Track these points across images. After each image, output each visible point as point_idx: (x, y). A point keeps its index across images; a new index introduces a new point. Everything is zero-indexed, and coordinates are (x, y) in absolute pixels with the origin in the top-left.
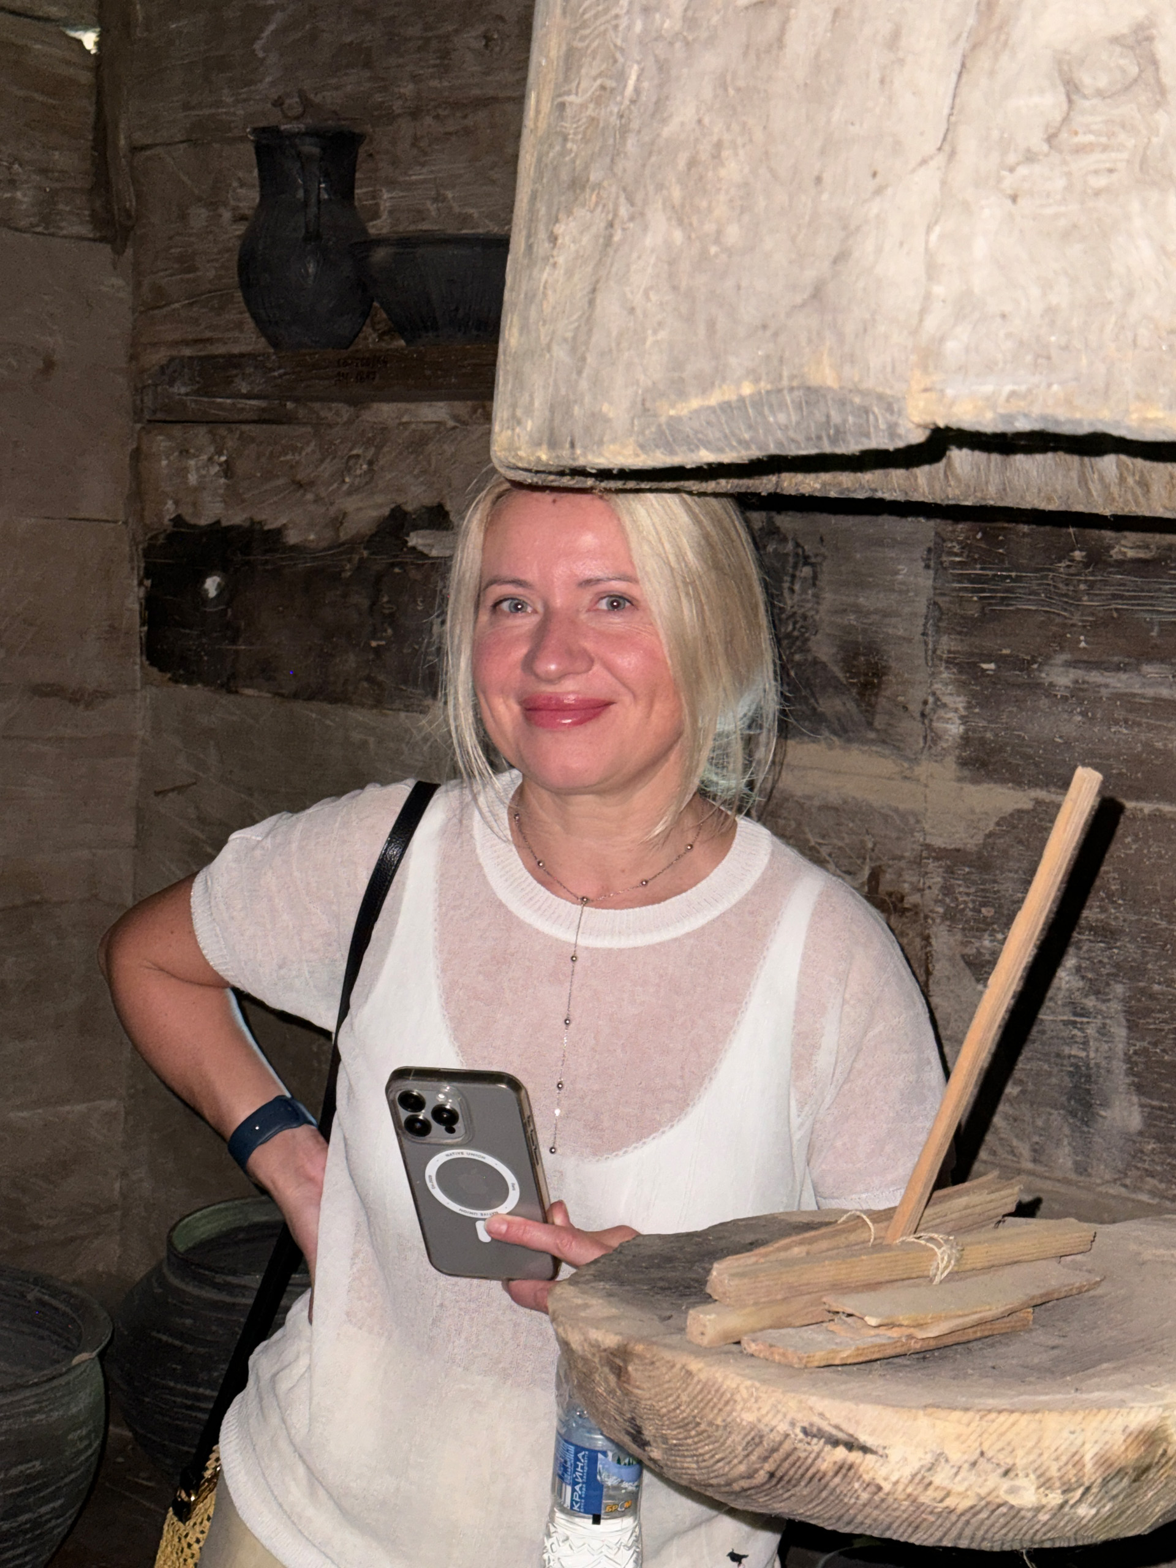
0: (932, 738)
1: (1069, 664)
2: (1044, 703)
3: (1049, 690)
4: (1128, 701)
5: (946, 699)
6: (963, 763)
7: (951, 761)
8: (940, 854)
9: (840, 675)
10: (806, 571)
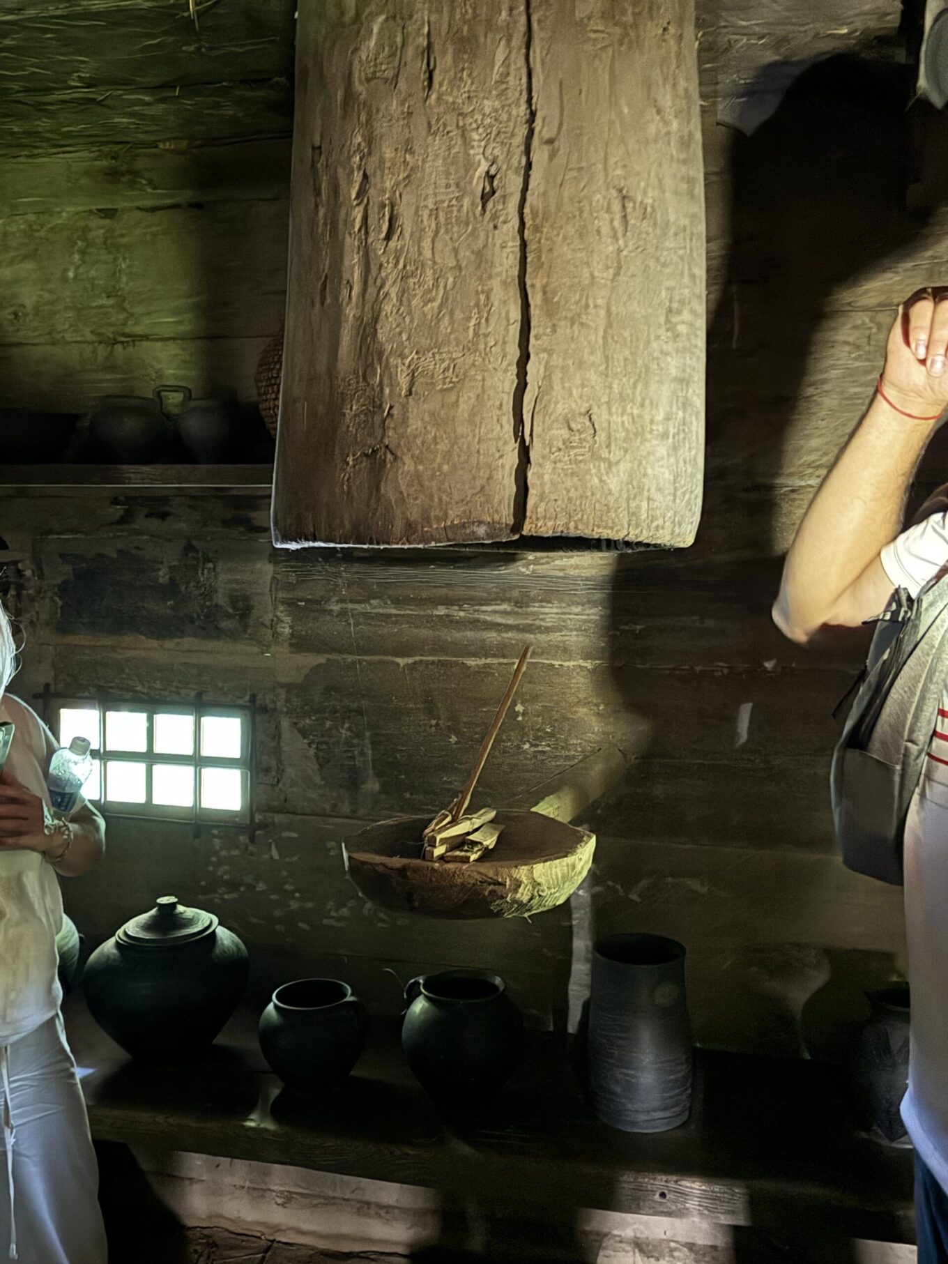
0: (276, 635)
1: (337, 602)
2: (328, 618)
3: (330, 612)
4: (366, 615)
5: (283, 619)
6: (291, 645)
7: (286, 645)
8: (282, 686)
9: (230, 611)
10: (210, 565)
